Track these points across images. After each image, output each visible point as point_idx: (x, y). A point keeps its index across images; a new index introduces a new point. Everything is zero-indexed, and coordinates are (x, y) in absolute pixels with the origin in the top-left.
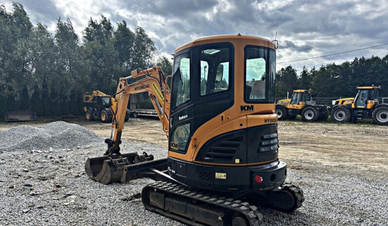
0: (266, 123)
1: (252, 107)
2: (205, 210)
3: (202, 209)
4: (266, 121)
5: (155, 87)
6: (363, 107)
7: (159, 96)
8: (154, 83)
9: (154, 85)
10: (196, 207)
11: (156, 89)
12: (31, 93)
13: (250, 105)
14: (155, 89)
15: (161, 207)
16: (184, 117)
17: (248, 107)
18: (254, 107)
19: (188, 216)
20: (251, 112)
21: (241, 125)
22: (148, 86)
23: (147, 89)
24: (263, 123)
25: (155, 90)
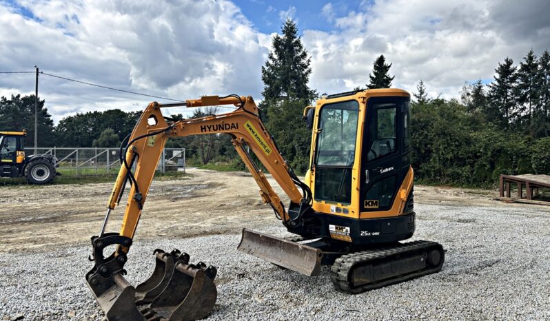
2: (411, 259)
3: (408, 260)
5: (250, 129)
6: (11, 161)
7: (259, 143)
8: (249, 122)
9: (248, 125)
10: (403, 261)
11: (253, 132)
14: (250, 132)
15: (368, 281)
16: (389, 169)
19: (397, 274)
22: (233, 126)
23: (233, 131)
25: (252, 134)
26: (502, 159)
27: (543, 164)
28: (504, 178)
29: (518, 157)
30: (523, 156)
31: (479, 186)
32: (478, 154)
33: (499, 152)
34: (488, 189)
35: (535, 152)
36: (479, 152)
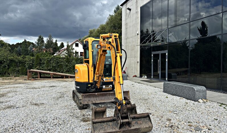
26: (13, 64)
27: (31, 66)
28: (29, 71)
29: (20, 63)
30: (22, 63)
31: (3, 76)
32: (3, 62)
33: (12, 61)
34: (7, 77)
35: (27, 61)
36: (3, 61)
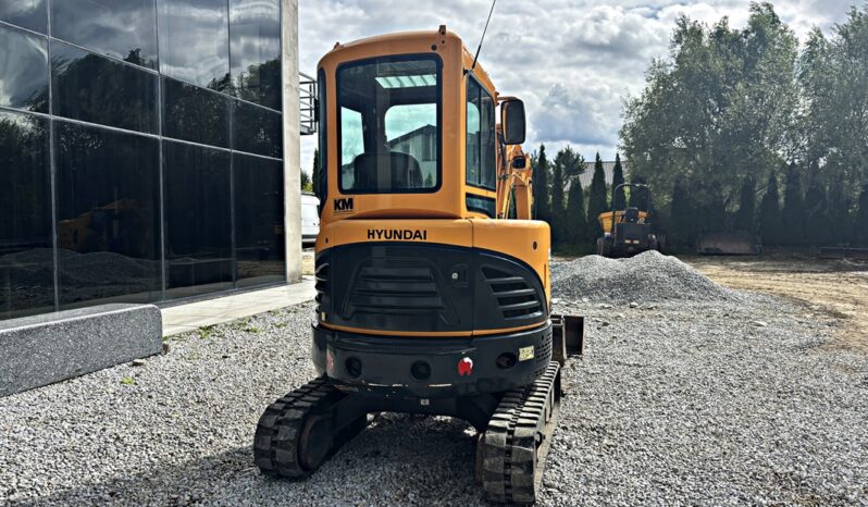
0: (371, 240)
1: (351, 200)
4: (371, 234)
12: (760, 194)
13: (347, 197)
17: (344, 200)
18: (355, 202)
20: (348, 213)
21: (327, 241)
24: (364, 239)
